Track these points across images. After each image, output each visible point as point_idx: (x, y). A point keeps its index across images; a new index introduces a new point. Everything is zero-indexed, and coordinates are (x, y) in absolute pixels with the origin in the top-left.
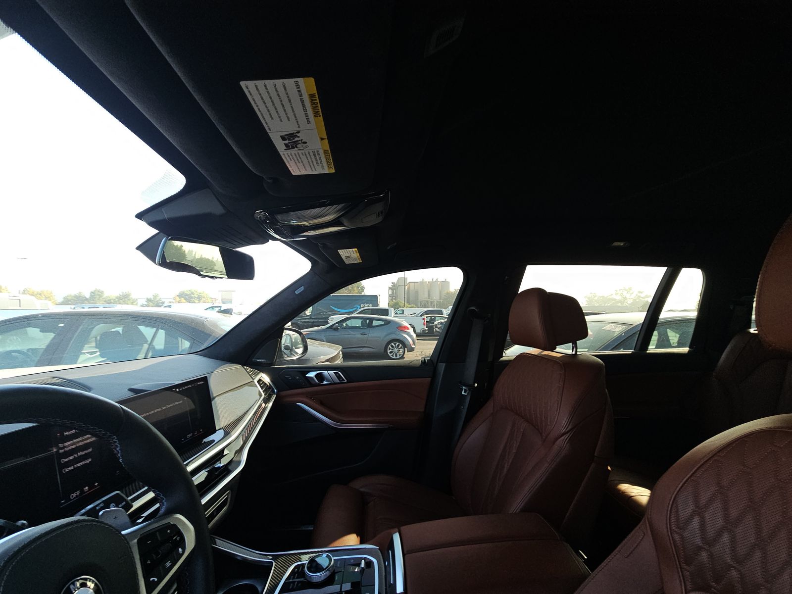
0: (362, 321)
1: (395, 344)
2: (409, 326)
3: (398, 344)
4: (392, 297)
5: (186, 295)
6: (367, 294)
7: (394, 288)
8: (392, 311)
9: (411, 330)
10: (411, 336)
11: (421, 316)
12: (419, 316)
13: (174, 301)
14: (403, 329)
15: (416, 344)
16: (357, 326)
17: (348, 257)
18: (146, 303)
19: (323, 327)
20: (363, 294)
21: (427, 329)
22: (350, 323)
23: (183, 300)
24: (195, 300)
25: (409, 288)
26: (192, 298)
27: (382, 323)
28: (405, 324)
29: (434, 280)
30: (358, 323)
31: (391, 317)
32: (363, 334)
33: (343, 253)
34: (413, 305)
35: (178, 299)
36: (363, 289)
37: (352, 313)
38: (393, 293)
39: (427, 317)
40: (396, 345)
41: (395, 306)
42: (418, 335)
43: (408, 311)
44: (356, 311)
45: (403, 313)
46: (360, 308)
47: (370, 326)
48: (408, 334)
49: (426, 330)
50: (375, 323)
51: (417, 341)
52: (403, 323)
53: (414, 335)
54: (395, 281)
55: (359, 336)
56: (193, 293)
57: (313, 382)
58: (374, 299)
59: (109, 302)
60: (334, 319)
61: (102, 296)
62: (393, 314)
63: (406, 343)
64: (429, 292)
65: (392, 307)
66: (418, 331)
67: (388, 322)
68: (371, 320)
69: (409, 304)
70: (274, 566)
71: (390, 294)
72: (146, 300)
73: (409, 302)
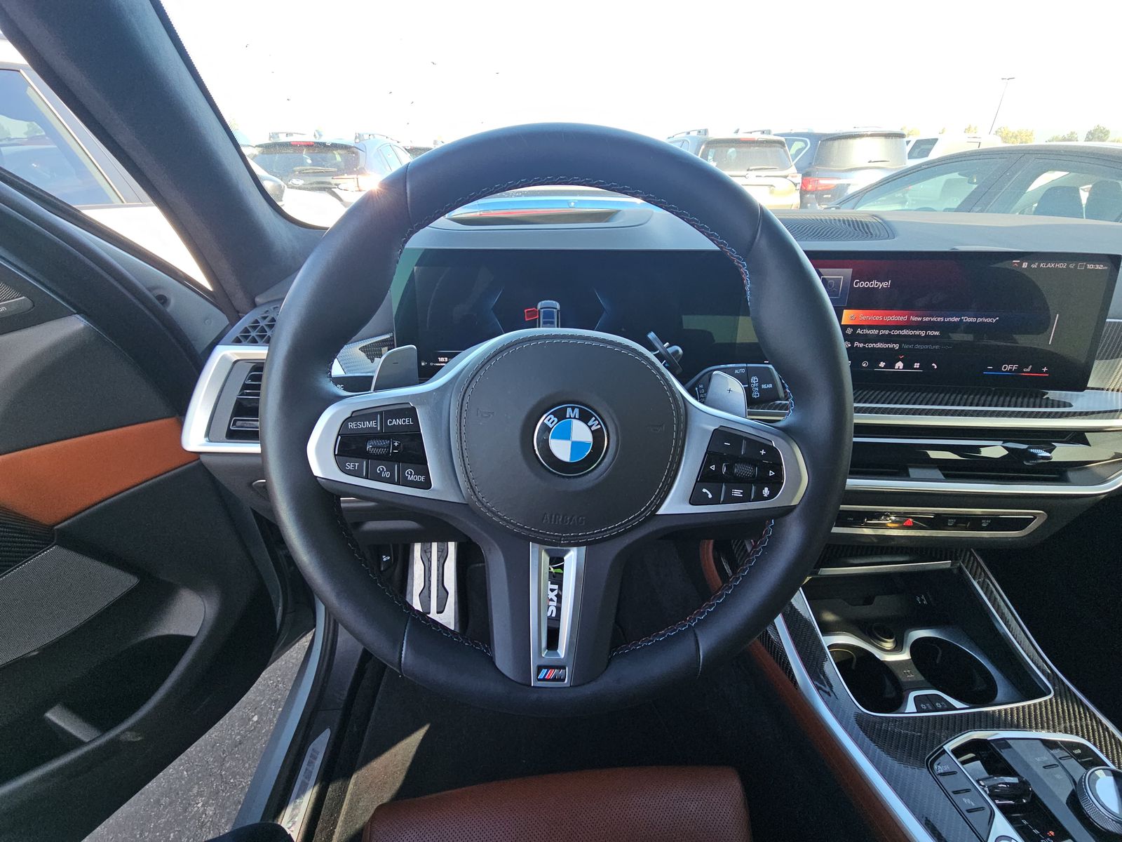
70: (1047, 698)
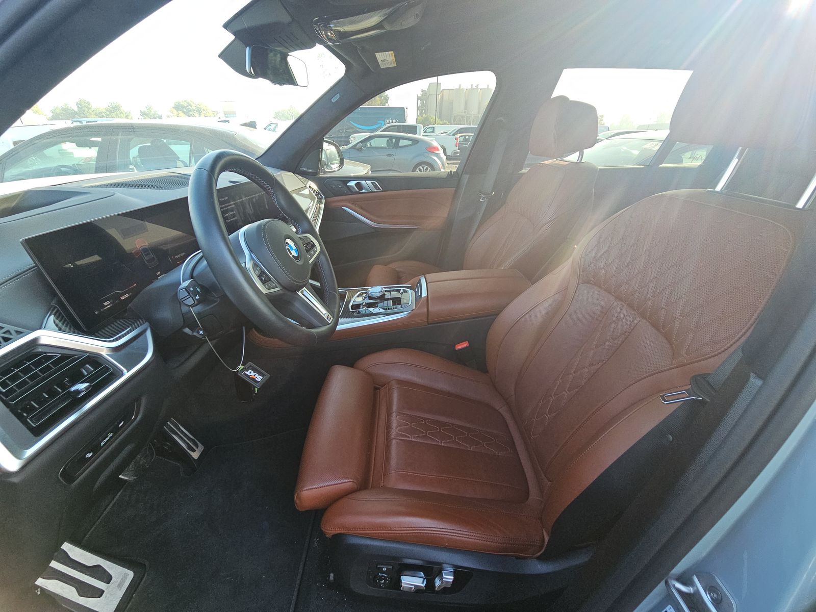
0: (388, 141)
1: (423, 168)
2: (440, 148)
3: (426, 167)
4: (422, 110)
5: (183, 107)
6: (391, 106)
7: (424, 98)
8: (421, 128)
9: (441, 152)
10: (440, 159)
11: (454, 135)
12: (451, 135)
13: (172, 115)
14: (432, 150)
15: (445, 168)
16: (383, 146)
17: (384, 61)
19: (345, 147)
20: (386, 106)
21: (459, 151)
22: (374, 143)
23: (181, 113)
24: (195, 114)
25: (442, 98)
26: (191, 111)
27: (410, 142)
28: (435, 144)
29: (474, 87)
30: (382, 143)
31: (419, 136)
32: (389, 155)
33: (380, 56)
34: (445, 121)
35: (175, 111)
36: (387, 99)
37: (376, 130)
38: (422, 105)
39: (460, 136)
40: (425, 169)
41: (425, 122)
42: (448, 158)
43: (439, 129)
44: (380, 128)
45: (433, 132)
46: (385, 124)
47: (396, 145)
48: (438, 156)
49: (457, 153)
50: (402, 143)
51: (447, 165)
52: (432, 142)
53: (444, 158)
54: (426, 88)
55: (385, 158)
57: (354, 191)
58: (400, 113)
59: (100, 115)
60: (356, 138)
61: (90, 108)
62: (422, 132)
63: (436, 166)
64: (466, 104)
65: (421, 123)
66: (449, 153)
67: (415, 142)
68: (398, 139)
69: (441, 120)
70: (347, 293)
71: (419, 106)
73: (440, 117)
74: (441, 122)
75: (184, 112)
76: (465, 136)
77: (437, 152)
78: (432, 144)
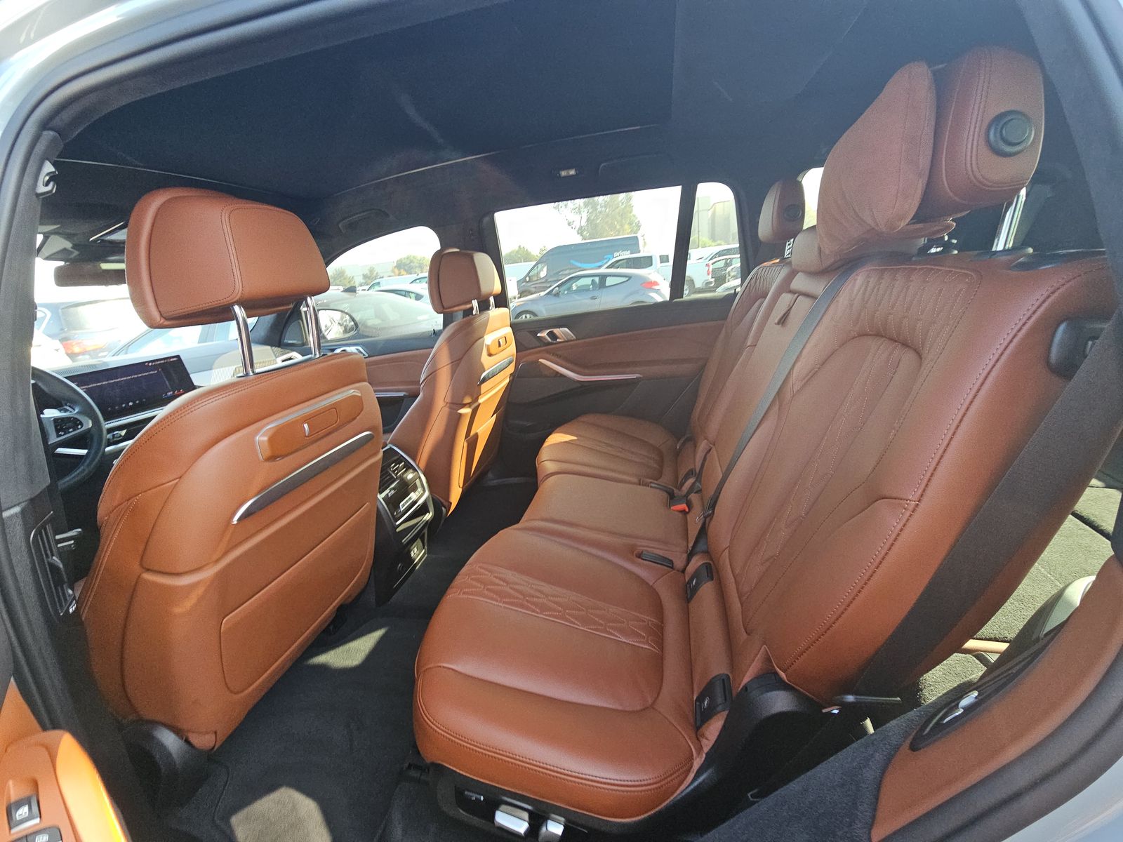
5: (405, 265)
10: (661, 295)
13: (393, 274)
14: (650, 285)
18: (364, 281)
19: (542, 293)
21: (713, 279)
23: (403, 272)
27: (624, 279)
32: (593, 298)
34: (719, 242)
35: (397, 271)
47: (601, 285)
48: (658, 292)
49: (711, 283)
50: (609, 281)
55: (589, 301)
56: (411, 262)
58: (633, 242)
68: (604, 277)
72: (362, 277)
73: (712, 238)
74: (713, 244)
75: (405, 270)
76: (727, 259)
77: (656, 287)
78: (649, 279)
